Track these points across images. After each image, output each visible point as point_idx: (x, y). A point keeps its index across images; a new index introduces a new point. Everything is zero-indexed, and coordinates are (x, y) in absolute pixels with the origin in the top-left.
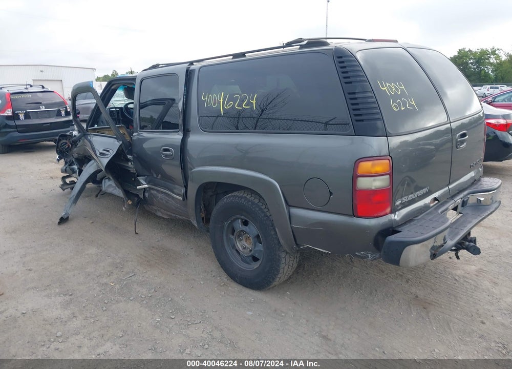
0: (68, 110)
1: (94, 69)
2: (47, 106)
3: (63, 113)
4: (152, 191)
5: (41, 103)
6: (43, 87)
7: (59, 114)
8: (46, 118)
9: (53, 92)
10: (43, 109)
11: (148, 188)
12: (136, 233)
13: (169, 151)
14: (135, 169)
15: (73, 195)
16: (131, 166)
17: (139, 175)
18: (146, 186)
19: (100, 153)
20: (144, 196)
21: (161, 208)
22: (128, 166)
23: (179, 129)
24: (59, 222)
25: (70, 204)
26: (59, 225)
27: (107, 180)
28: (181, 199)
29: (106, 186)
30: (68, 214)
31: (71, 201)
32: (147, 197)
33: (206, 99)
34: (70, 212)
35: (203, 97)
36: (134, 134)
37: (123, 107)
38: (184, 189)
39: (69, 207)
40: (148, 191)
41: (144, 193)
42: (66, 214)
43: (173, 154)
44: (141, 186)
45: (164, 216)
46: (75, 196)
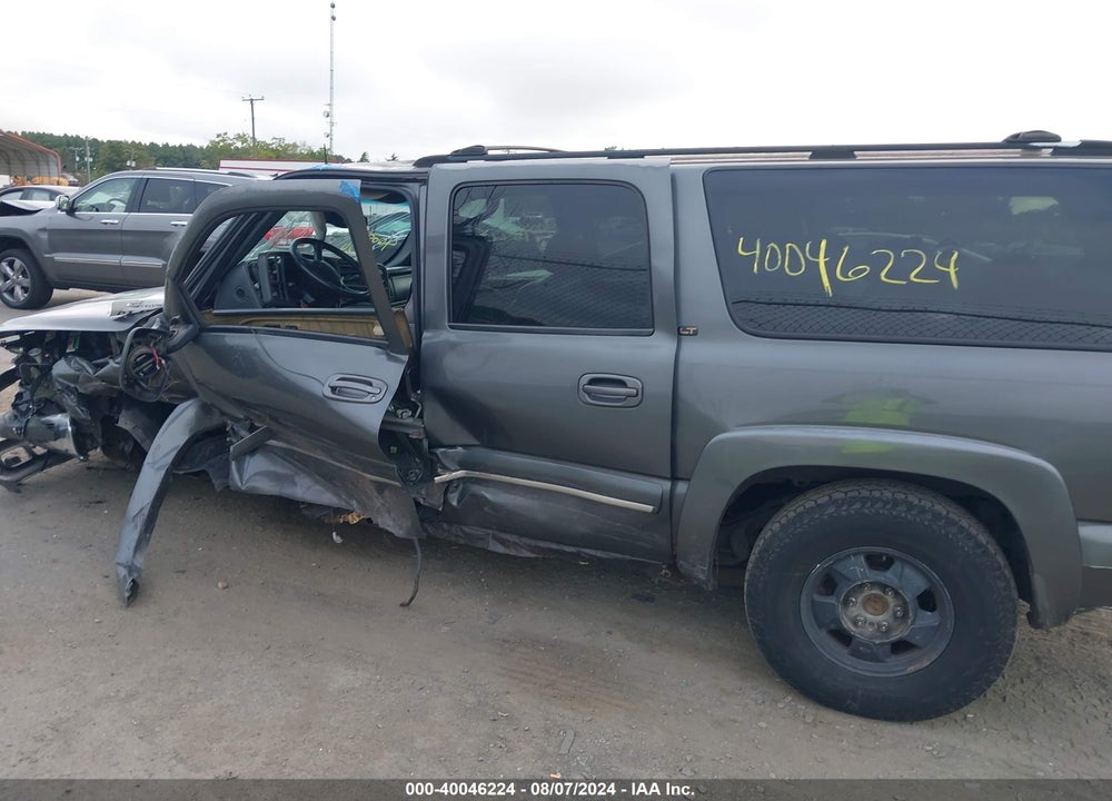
11: (462, 478)
12: (402, 605)
13: (622, 383)
14: (424, 428)
15: (139, 508)
16: (410, 421)
17: (435, 444)
18: (460, 473)
19: (333, 389)
20: (446, 502)
21: (505, 532)
22: (399, 420)
23: (653, 327)
24: (129, 598)
25: (135, 535)
26: (128, 606)
27: (248, 458)
28: (650, 508)
29: (246, 476)
30: (138, 570)
31: (136, 526)
32: (455, 503)
33: (758, 252)
34: (139, 562)
35: (743, 250)
36: (425, 334)
37: (290, 251)
38: (667, 485)
39: (133, 545)
40: (457, 487)
41: (445, 494)
42: (131, 569)
43: (640, 394)
44: (446, 477)
45: (513, 552)
46: (146, 512)
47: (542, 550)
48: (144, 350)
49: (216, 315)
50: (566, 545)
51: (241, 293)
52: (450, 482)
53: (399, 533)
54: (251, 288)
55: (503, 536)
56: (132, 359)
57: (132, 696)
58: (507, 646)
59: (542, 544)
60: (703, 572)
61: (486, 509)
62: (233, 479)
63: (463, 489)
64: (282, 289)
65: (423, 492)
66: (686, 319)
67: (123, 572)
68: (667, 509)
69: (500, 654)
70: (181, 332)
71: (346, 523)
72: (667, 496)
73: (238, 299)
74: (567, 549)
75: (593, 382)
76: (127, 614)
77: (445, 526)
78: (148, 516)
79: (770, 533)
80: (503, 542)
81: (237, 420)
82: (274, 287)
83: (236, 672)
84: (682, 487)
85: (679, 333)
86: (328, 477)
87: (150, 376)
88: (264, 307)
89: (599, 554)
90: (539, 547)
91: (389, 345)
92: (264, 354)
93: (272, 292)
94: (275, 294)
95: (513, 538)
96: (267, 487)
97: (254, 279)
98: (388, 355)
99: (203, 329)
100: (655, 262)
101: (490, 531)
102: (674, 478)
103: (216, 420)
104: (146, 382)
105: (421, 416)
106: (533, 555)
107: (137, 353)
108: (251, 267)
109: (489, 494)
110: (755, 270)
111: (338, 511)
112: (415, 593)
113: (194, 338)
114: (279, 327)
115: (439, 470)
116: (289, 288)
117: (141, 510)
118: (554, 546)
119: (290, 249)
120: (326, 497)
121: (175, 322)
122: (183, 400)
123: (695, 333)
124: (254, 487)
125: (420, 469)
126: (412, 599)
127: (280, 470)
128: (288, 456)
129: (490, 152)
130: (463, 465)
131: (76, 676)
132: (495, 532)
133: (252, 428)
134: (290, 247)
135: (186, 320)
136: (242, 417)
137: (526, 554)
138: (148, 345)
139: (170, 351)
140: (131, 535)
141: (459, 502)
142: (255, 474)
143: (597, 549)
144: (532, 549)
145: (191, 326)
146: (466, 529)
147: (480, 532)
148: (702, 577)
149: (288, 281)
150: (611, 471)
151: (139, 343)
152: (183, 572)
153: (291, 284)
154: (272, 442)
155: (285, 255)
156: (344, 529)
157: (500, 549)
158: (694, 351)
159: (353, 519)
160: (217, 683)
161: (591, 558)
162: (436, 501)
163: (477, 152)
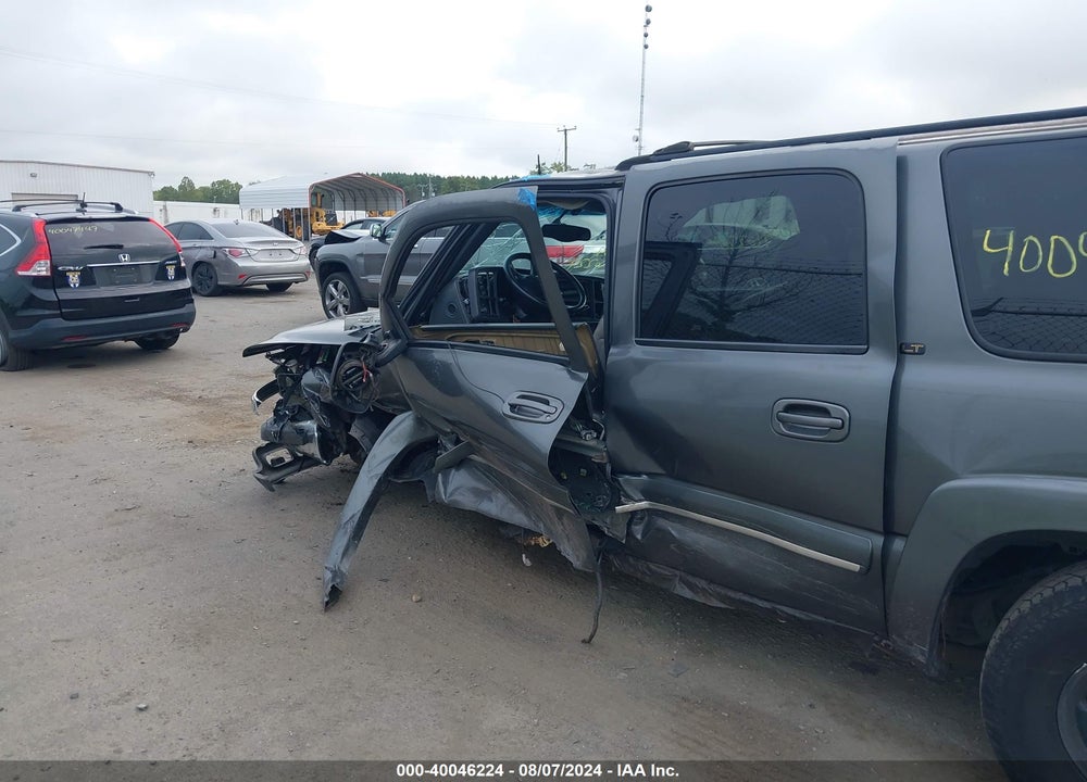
0: (183, 265)
1: (151, 174)
2: (134, 254)
3: (171, 271)
4: (662, 522)
5: (121, 247)
6: (119, 208)
7: (161, 275)
8: (130, 283)
9: (147, 220)
10: (125, 260)
11: (647, 510)
12: (584, 641)
13: (825, 412)
14: (607, 452)
15: (350, 515)
16: (593, 443)
17: (619, 470)
18: (644, 504)
19: (513, 407)
20: (629, 534)
21: (693, 575)
22: (582, 442)
23: (868, 343)
24: (327, 603)
25: (345, 541)
26: (326, 611)
27: (453, 471)
28: (856, 567)
29: (450, 490)
30: (343, 574)
31: (346, 532)
32: (639, 537)
33: (1010, 248)
34: (345, 567)
35: (989, 246)
36: (612, 350)
37: (504, 266)
38: (879, 540)
39: (341, 551)
40: (642, 519)
41: (629, 525)
42: (336, 573)
43: (846, 426)
44: (629, 507)
45: (700, 599)
46: (356, 519)
47: (732, 601)
48: (354, 363)
49: (424, 330)
50: (761, 599)
51: (452, 308)
52: (633, 513)
53: (577, 564)
54: (460, 302)
55: (690, 579)
56: (343, 371)
57: (299, 705)
58: (685, 705)
59: (732, 594)
60: (923, 653)
61: (672, 546)
62: (439, 493)
63: (649, 521)
64: (493, 304)
65: (608, 521)
66: (913, 334)
67: (329, 575)
68: (879, 569)
69: (674, 715)
70: (391, 345)
71: (537, 545)
72: (878, 552)
73: (449, 314)
74: (760, 603)
75: (790, 408)
76: (323, 618)
77: (631, 559)
78: (358, 524)
79: (1016, 613)
80: (691, 587)
81: (446, 434)
82: (483, 302)
83: (398, 694)
84: (898, 544)
85: (901, 351)
86: (519, 498)
87: (360, 388)
88: (473, 322)
89: (797, 614)
90: (729, 598)
91: (572, 362)
92: (457, 368)
93: (480, 306)
94: (485, 309)
95: (702, 584)
96: (468, 502)
97: (464, 294)
98: (569, 372)
99: (411, 344)
100: (870, 264)
101: (677, 572)
102: (889, 532)
103: (430, 433)
104: (356, 394)
105: (604, 439)
106: (723, 606)
107: (347, 366)
108: (463, 283)
109: (674, 529)
110: (1006, 271)
111: (529, 533)
112: (595, 631)
113: (403, 352)
114: (477, 342)
115: (623, 499)
116: (499, 303)
117: (353, 516)
118: (746, 598)
119: (503, 264)
120: (518, 518)
121: (387, 337)
122: (403, 411)
123: (922, 352)
124: (455, 501)
125: (607, 495)
126: (592, 637)
127: (481, 486)
128: (487, 472)
129: (696, 149)
130: (647, 495)
131: (259, 676)
132: (683, 574)
133: (458, 441)
134: (504, 262)
135: (396, 336)
136: (449, 430)
137: (716, 603)
138: (359, 359)
139: (378, 365)
140: (342, 541)
141: (643, 537)
142: (458, 487)
143: (796, 608)
144: (723, 599)
145: (400, 341)
146: (652, 566)
147: (667, 572)
148: (921, 659)
149: (499, 296)
150: (811, 518)
151: (350, 357)
152: (386, 581)
153: (501, 300)
154: (474, 457)
155: (498, 270)
156: (536, 553)
157: (687, 594)
158: (919, 374)
159: (544, 542)
160: (378, 703)
161: (790, 618)
162: (619, 532)
163: (682, 149)
